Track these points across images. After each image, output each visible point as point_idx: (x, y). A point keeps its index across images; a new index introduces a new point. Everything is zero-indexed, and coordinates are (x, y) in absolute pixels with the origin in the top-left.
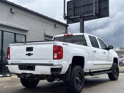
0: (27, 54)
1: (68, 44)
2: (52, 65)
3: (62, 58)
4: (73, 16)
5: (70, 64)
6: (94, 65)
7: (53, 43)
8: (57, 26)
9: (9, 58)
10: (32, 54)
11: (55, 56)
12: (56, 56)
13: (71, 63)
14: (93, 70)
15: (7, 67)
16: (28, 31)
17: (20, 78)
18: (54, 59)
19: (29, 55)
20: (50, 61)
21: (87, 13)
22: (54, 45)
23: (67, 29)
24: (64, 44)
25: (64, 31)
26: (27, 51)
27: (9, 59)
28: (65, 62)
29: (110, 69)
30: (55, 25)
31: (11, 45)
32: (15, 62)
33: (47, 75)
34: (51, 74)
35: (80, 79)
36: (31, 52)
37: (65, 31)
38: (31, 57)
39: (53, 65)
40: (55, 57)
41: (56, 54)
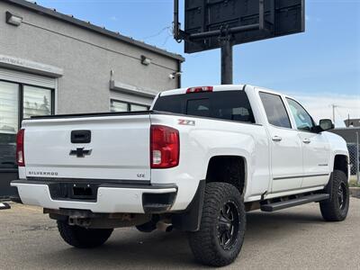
0: (73, 153)
1: (194, 122)
2: (147, 184)
3: (177, 164)
4: (202, 29)
5: (201, 181)
6: (274, 179)
7: (151, 120)
8: (147, 61)
9: (20, 161)
10: (87, 152)
11: (155, 159)
12: (160, 159)
13: (204, 178)
14: (271, 193)
15: (16, 188)
16: (61, 76)
17: (55, 221)
18: (153, 166)
19: (80, 153)
20: (141, 172)
21: (243, 20)
22: (152, 126)
23: (179, 70)
24: (181, 122)
25: (171, 76)
26: (73, 141)
27: (23, 165)
28: (186, 176)
29: (322, 188)
30: (143, 58)
31: (26, 124)
32: (39, 176)
33: (133, 215)
34: (143, 212)
35: (232, 223)
36: (85, 147)
37: (174, 74)
38: (86, 160)
39: (150, 184)
40: (157, 160)
41: (158, 154)
